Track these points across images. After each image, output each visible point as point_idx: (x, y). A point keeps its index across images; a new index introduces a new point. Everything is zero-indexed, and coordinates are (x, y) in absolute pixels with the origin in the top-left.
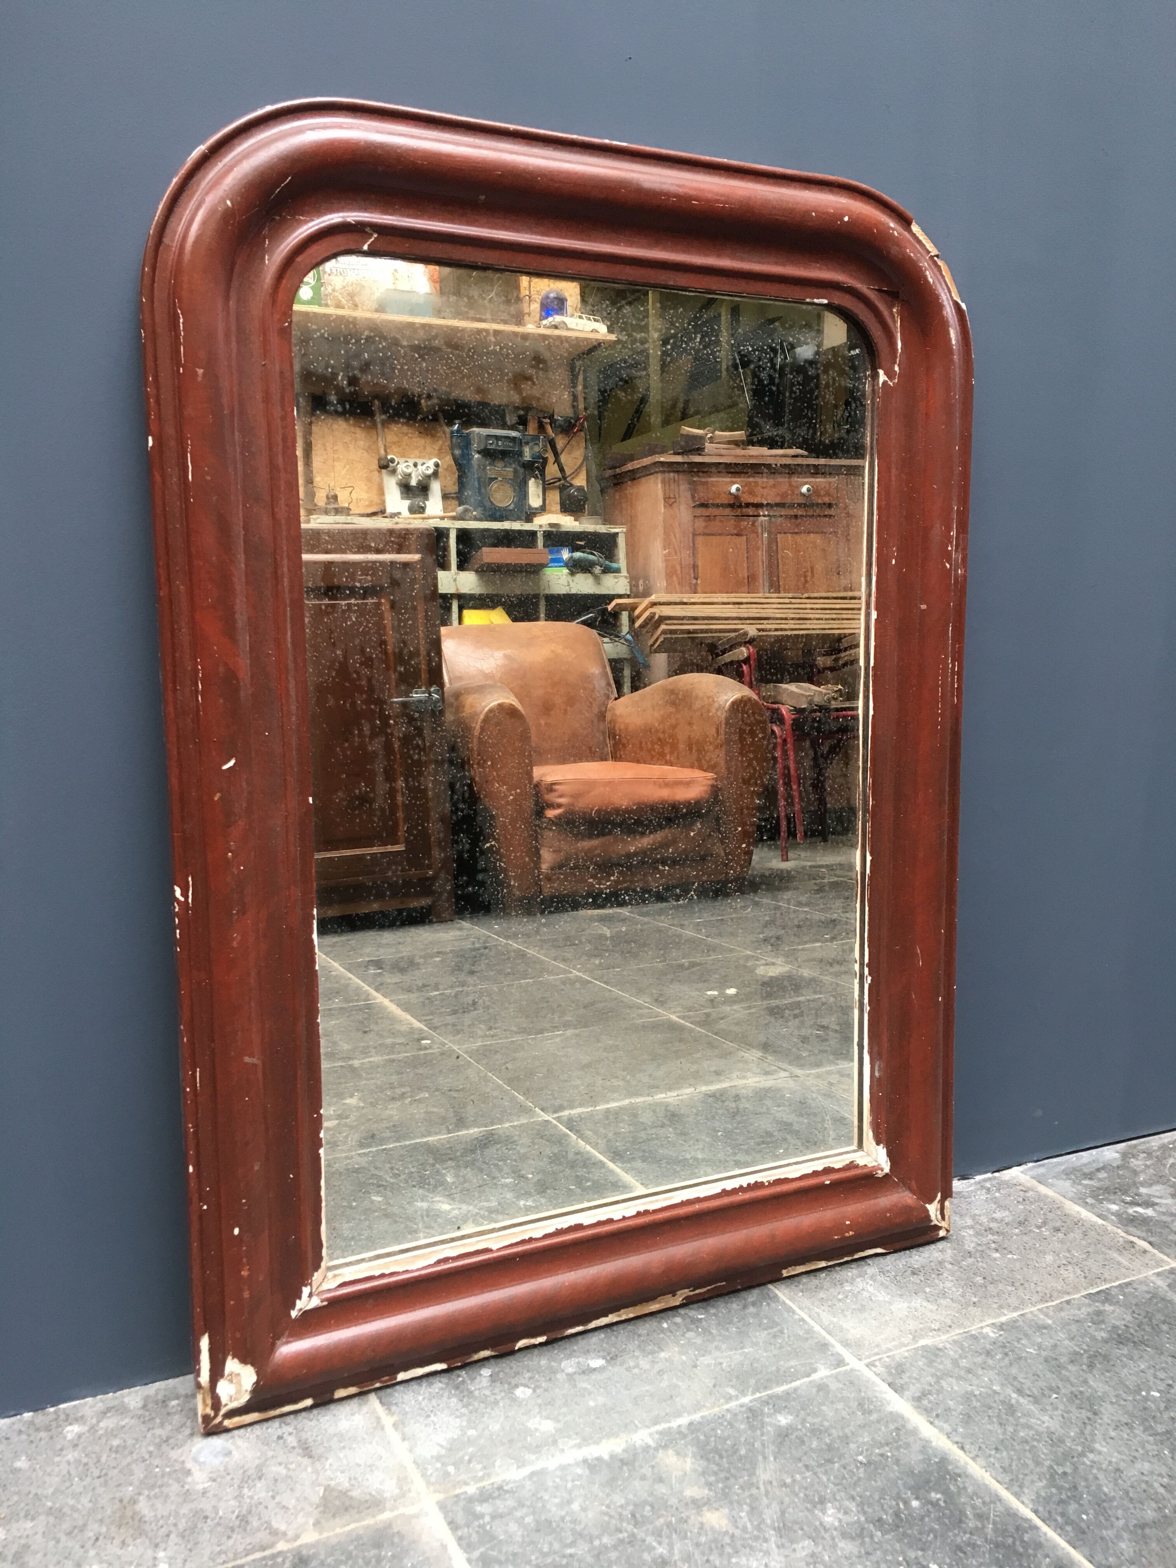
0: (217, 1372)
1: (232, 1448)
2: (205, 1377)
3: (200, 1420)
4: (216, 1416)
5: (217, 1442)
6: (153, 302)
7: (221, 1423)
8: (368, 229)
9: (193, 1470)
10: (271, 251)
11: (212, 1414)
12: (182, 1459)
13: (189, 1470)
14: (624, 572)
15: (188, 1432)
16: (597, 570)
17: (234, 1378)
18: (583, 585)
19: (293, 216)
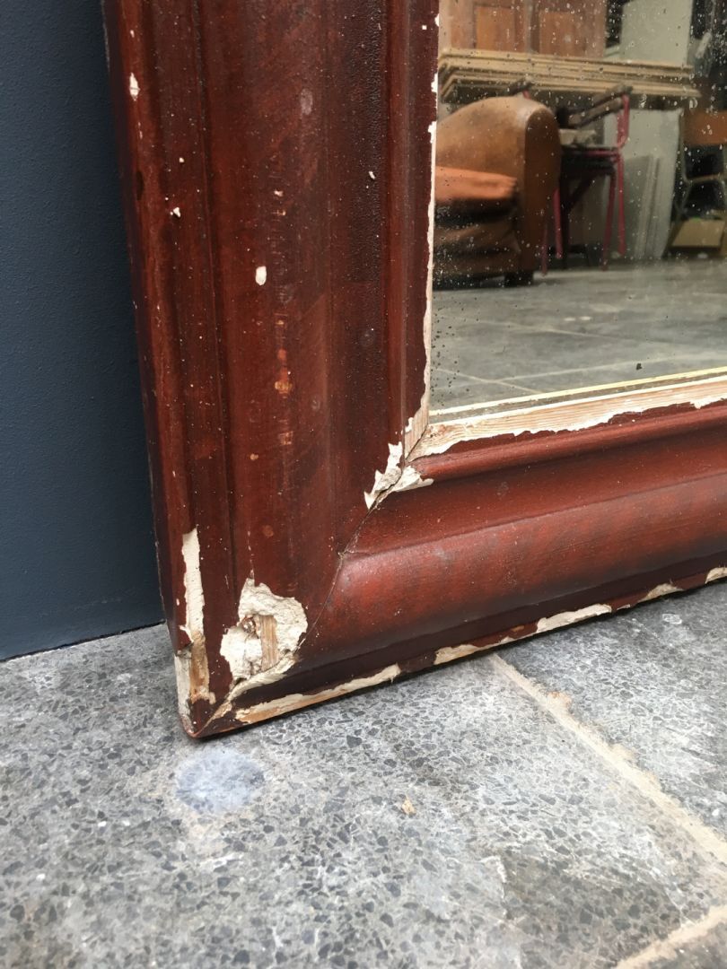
0: (221, 614)
1: (261, 766)
2: (194, 623)
3: (184, 710)
4: (220, 701)
5: (225, 754)
7: (230, 715)
9: (186, 822)
11: (212, 699)
12: (155, 795)
13: (177, 823)
15: (159, 733)
17: (257, 625)
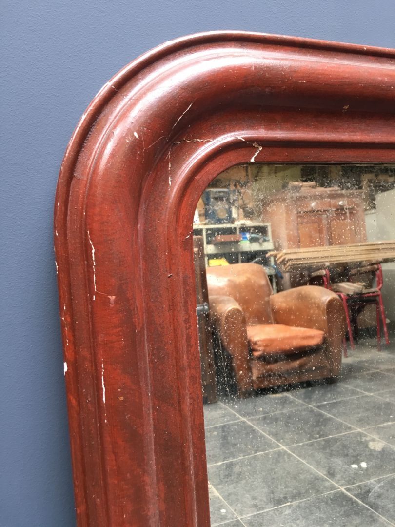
6: (66, 235)
8: (255, 145)
10: (174, 173)
14: (271, 241)
16: (261, 241)
18: (255, 247)
19: (192, 139)
